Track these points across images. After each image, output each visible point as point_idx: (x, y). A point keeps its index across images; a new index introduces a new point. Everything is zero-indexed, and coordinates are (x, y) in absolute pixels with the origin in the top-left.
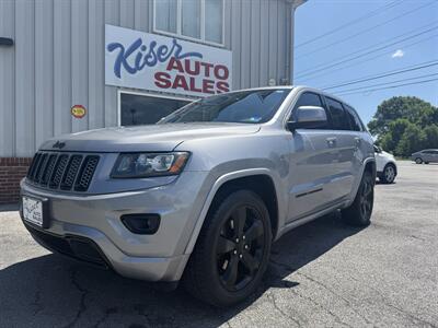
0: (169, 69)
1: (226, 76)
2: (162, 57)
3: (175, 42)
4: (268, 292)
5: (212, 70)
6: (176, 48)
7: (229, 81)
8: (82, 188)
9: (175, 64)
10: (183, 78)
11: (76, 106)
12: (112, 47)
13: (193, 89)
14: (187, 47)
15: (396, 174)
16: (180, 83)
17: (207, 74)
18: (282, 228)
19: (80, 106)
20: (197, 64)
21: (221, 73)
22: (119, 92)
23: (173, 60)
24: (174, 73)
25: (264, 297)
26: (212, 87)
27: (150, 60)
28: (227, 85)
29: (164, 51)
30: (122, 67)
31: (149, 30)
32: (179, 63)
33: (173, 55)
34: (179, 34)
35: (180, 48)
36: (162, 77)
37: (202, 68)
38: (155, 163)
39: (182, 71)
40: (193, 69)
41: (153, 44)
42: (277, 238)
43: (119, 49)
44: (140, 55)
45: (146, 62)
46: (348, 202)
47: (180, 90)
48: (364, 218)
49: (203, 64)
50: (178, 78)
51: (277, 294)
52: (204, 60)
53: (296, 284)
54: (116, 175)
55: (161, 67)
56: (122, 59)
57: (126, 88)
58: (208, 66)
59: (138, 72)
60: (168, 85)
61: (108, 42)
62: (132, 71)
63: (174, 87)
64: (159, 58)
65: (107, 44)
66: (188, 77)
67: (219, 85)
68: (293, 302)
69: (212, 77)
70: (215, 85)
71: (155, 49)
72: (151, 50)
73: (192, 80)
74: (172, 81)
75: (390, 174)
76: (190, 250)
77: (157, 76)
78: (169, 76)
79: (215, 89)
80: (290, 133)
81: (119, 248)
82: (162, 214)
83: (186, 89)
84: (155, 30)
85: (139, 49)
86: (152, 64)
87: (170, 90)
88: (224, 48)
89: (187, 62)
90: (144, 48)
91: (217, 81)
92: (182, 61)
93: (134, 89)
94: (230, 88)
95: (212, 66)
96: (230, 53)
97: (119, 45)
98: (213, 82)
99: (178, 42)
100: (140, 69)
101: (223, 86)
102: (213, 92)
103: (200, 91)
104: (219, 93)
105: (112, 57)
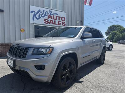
0: (48, 18)
1: (64, 20)
2: (46, 15)
3: (50, 10)
4: (75, 84)
5: (60, 18)
6: (50, 12)
7: (65, 21)
8: (24, 57)
10: (52, 21)
11: (22, 29)
12: (32, 12)
13: (55, 24)
14: (53, 12)
15: (112, 48)
16: (51, 22)
17: (59, 20)
18: (79, 66)
19: (23, 29)
20: (56, 17)
21: (63, 19)
22: (34, 25)
23: (49, 15)
24: (50, 19)
25: (74, 85)
26: (60, 23)
27: (43, 16)
29: (47, 13)
31: (42, 7)
32: (51, 16)
33: (49, 14)
34: (51, 8)
35: (51, 12)
36: (46, 20)
37: (58, 18)
38: (44, 51)
39: (52, 19)
40: (55, 18)
41: (44, 11)
42: (78, 69)
43: (34, 12)
44: (40, 14)
45: (42, 16)
46: (98, 58)
47: (51, 24)
48: (102, 62)
49: (58, 17)
50: (51, 20)
51: (77, 85)
52: (58, 16)
53: (82, 82)
54: (33, 54)
55: (46, 18)
56: (35, 15)
57: (36, 24)
58: (59, 17)
62: (38, 19)
64: (45, 15)
65: (30, 11)
66: (53, 20)
67: (62, 23)
68: (81, 87)
69: (61, 20)
70: (61, 23)
71: (44, 13)
72: (43, 13)
73: (55, 21)
74: (49, 21)
75: (111, 48)
76: (53, 74)
77: (45, 20)
79: (61, 24)
80: (82, 40)
81: (34, 74)
82: (46, 65)
83: (53, 24)
84: (44, 7)
85: (40, 13)
86: (43, 17)
87: (48, 24)
88: (64, 12)
89: (53, 16)
90: (41, 12)
91: (62, 21)
92: (52, 16)
93: (38, 24)
94: (66, 24)
95: (61, 17)
96: (66, 13)
97: (34, 11)
98: (61, 22)
99: (51, 10)
100: (40, 18)
101: (64, 23)
102: (61, 25)
103: (57, 24)
104: (62, 25)
105: (32, 15)
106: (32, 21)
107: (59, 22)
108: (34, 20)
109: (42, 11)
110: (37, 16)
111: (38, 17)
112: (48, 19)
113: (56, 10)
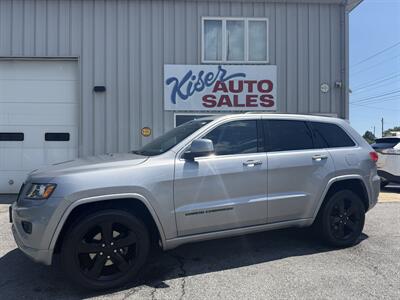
2: (209, 82)
3: (220, 68)
5: (255, 86)
6: (221, 72)
9: (220, 86)
10: (227, 97)
11: (145, 128)
12: (169, 81)
13: (236, 105)
16: (224, 101)
17: (250, 90)
19: (147, 128)
21: (265, 86)
22: (175, 115)
23: (218, 83)
27: (199, 87)
28: (271, 97)
29: (210, 77)
30: (177, 95)
31: (198, 62)
33: (218, 79)
34: (224, 60)
35: (225, 72)
39: (226, 91)
41: (202, 73)
43: (175, 82)
44: (190, 84)
45: (196, 89)
49: (246, 82)
56: (177, 89)
57: (181, 111)
59: (189, 97)
60: (214, 104)
61: (166, 78)
63: (219, 105)
64: (206, 83)
67: (262, 98)
70: (258, 99)
71: (203, 77)
72: (200, 78)
73: (236, 97)
77: (205, 98)
78: (214, 97)
79: (259, 101)
83: (230, 105)
84: (203, 61)
85: (190, 79)
86: (200, 90)
88: (269, 64)
89: (231, 83)
90: (194, 78)
91: (260, 94)
92: (227, 83)
93: (186, 111)
94: (275, 100)
95: (255, 82)
96: (275, 67)
97: (174, 79)
98: (256, 96)
99: (223, 67)
100: (191, 95)
101: (267, 98)
102: (256, 105)
103: (243, 105)
104: (263, 105)
105: (169, 89)
106: (168, 106)
107: (248, 97)
108: (174, 101)
109: (196, 73)
110: (183, 90)
111: (185, 93)
112: (214, 94)
113: (242, 62)
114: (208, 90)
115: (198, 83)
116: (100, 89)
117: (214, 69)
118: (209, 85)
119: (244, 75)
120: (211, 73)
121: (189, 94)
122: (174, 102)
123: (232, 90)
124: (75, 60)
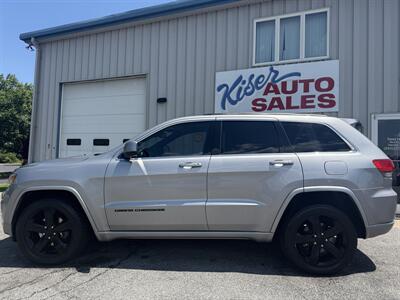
2: (260, 85)
3: (272, 70)
5: (312, 85)
6: (273, 74)
9: (272, 89)
10: (279, 100)
12: (219, 89)
13: (289, 107)
16: (276, 104)
17: (306, 89)
21: (324, 85)
23: (270, 85)
27: (248, 91)
28: (332, 96)
29: (261, 79)
30: (227, 101)
31: (248, 66)
33: (270, 81)
34: (277, 61)
35: (277, 73)
41: (252, 76)
43: (225, 88)
44: (240, 89)
45: (245, 93)
49: (301, 81)
56: (227, 95)
59: (239, 103)
60: (264, 108)
62: (233, 103)
63: (270, 109)
64: (256, 86)
67: (321, 98)
70: (315, 99)
72: (250, 82)
77: (254, 102)
78: (265, 101)
83: (282, 108)
85: (240, 84)
86: (250, 94)
87: (265, 112)
88: (330, 59)
90: (244, 82)
91: (318, 94)
92: (279, 84)
94: (336, 99)
95: (312, 81)
96: (337, 61)
97: (225, 85)
98: (314, 96)
99: (275, 68)
100: (240, 100)
101: (327, 98)
102: (313, 107)
103: (297, 107)
104: (321, 106)
105: (220, 95)
107: (304, 99)
109: (246, 78)
110: (233, 96)
111: (235, 99)
112: (265, 97)
113: (296, 60)
114: (258, 94)
115: (248, 88)
116: (162, 101)
117: (266, 71)
118: (259, 88)
119: (299, 74)
120: (262, 76)
121: (239, 99)
122: (224, 108)
123: (285, 91)
124: (143, 76)
